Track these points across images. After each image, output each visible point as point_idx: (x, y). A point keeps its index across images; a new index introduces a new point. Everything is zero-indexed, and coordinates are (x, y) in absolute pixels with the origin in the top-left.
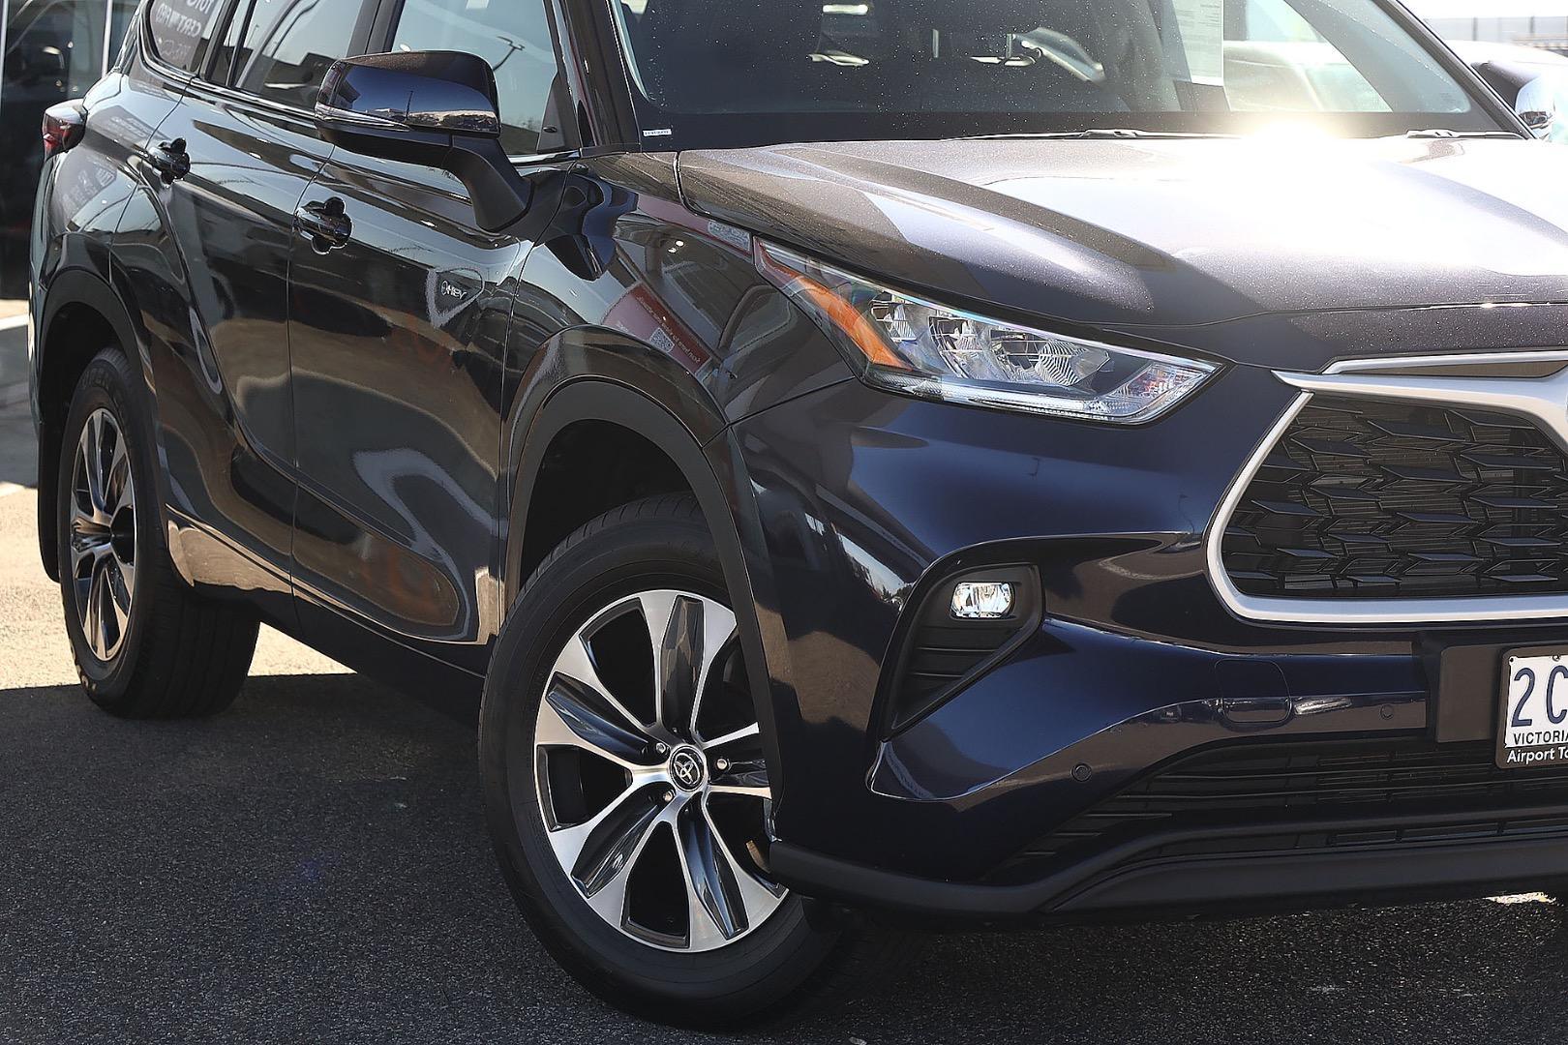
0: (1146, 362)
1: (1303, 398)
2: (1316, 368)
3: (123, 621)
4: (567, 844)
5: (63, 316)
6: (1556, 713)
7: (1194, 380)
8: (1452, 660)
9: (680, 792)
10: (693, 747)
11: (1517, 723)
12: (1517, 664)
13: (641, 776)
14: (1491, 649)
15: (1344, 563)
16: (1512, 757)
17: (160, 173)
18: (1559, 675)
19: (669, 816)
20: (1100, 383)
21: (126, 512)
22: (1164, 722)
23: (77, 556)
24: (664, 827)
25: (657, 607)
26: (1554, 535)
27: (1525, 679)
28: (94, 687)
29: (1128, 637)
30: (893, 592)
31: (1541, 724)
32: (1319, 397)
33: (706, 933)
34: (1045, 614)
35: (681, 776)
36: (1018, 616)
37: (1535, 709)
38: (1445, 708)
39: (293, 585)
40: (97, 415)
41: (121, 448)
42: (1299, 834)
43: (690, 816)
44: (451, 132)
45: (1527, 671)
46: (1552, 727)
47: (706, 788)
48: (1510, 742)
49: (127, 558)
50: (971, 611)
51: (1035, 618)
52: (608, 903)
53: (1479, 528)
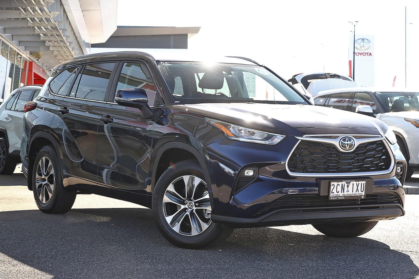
0: (274, 135)
1: (300, 141)
2: (301, 136)
3: (50, 195)
4: (169, 219)
5: (35, 140)
6: (338, 192)
7: (282, 138)
8: (323, 183)
9: (189, 210)
10: (192, 202)
11: (332, 193)
12: (332, 183)
13: (183, 207)
14: (328, 181)
15: (305, 167)
16: (331, 198)
17: (61, 113)
18: (338, 185)
19: (188, 213)
20: (267, 139)
21: (52, 175)
22: (276, 194)
23: (37, 185)
24: (187, 215)
25: (186, 178)
26: (337, 164)
27: (333, 186)
28: (43, 208)
29: (275, 179)
30: (232, 174)
31: (336, 193)
32: (302, 141)
33: (195, 232)
34: (259, 175)
35: (189, 206)
36: (255, 175)
37: (334, 191)
38: (322, 190)
39: (97, 183)
40: (44, 158)
41: (50, 163)
42: (299, 210)
43: (192, 213)
44: (140, 102)
45: (333, 184)
46: (337, 194)
47: (194, 208)
48: (331, 196)
49: (52, 183)
50: (247, 175)
51: (257, 176)
52: (177, 228)
53: (325, 162)
